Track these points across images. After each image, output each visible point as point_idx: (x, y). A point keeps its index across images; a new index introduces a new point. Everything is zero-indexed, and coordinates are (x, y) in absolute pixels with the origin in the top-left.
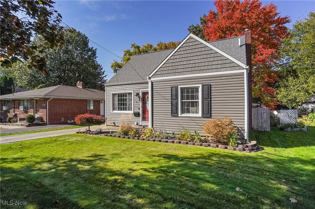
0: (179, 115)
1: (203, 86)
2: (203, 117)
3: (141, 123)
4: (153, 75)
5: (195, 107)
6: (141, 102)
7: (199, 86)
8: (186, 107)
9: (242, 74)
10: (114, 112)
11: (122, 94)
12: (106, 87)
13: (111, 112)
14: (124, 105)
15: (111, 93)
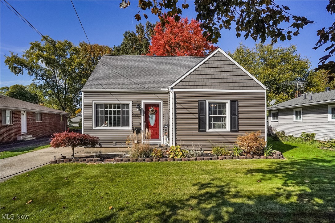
0: (207, 130)
1: (231, 102)
2: (231, 132)
3: (142, 141)
4: (176, 85)
5: (222, 122)
6: (143, 116)
7: (227, 102)
8: (213, 122)
9: (263, 94)
10: (98, 128)
11: (112, 104)
12: (84, 93)
13: (94, 128)
14: (115, 119)
15: (94, 102)
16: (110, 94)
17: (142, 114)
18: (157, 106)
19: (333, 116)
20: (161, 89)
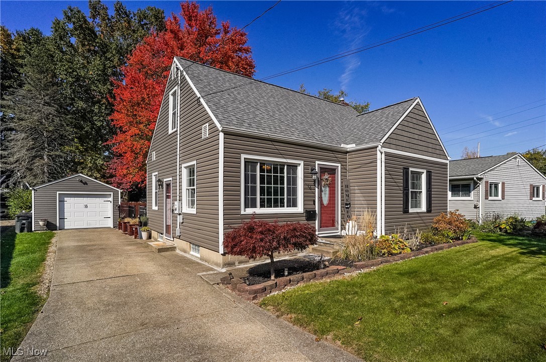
0: (410, 211)
1: (427, 172)
2: (427, 212)
6: (318, 188)
7: (424, 173)
10: (248, 211)
11: (278, 165)
12: (224, 134)
13: (243, 212)
14: (276, 194)
15: (243, 156)
16: (270, 143)
17: (317, 185)
18: (332, 171)
19: (452, 194)
20: (342, 145)
